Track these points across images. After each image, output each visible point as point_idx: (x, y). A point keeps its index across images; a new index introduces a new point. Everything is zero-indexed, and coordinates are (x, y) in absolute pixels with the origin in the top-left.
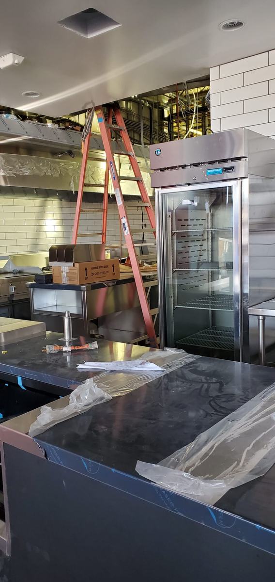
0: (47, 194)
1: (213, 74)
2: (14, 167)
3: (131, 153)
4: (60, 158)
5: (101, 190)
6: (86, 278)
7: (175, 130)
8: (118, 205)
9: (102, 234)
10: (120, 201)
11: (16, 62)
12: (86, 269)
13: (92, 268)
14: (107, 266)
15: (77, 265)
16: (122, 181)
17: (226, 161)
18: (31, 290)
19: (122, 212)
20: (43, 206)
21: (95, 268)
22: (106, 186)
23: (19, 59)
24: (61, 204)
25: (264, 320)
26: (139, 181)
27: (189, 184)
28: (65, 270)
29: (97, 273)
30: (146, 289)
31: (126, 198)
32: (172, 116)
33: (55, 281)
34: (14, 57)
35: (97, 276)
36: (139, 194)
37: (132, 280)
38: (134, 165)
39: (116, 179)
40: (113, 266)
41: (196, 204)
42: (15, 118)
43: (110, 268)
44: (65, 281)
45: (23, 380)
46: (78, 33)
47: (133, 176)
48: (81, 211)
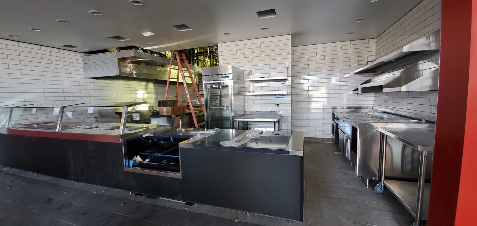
0: (148, 81)
1: (219, 45)
2: (140, 70)
3: (188, 68)
4: (158, 67)
5: (176, 80)
6: (174, 113)
7: (199, 58)
8: (185, 86)
9: (176, 97)
10: (185, 85)
11: (152, 35)
12: (174, 109)
13: (176, 109)
14: (181, 108)
15: (170, 108)
16: (185, 78)
17: (226, 74)
18: (150, 118)
19: (186, 88)
20: (147, 86)
21: (177, 109)
22: (178, 79)
23: (153, 34)
24: (154, 85)
25: (238, 122)
26: (192, 78)
27: (215, 81)
28: (165, 110)
29: (178, 111)
30: (196, 116)
31: (187, 84)
32: (198, 53)
33: (160, 114)
34: (151, 33)
35: (178, 112)
36: (192, 83)
37: (191, 114)
38: (189, 72)
39: (184, 77)
40: (183, 108)
41: (217, 87)
42: (142, 51)
43: (182, 109)
44: (165, 114)
45: (173, 138)
46: (177, 29)
47: (189, 76)
48: (168, 88)
